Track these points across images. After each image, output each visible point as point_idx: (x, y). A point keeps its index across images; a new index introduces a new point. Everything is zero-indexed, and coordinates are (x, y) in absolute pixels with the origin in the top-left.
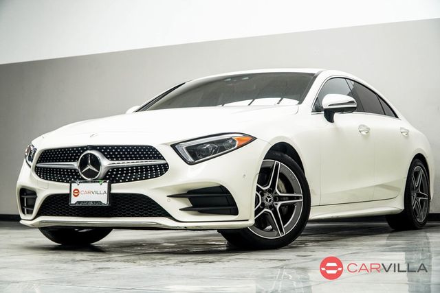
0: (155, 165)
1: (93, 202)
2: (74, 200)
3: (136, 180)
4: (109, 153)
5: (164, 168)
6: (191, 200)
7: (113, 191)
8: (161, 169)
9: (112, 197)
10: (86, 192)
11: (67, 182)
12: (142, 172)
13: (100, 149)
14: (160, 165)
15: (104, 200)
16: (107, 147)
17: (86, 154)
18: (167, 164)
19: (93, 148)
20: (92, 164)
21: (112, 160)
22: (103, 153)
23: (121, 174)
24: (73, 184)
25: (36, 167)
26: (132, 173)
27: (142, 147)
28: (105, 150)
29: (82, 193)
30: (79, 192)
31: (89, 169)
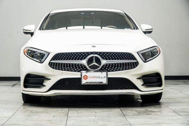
0: (131, 63)
1: (98, 82)
2: (84, 82)
3: (119, 70)
4: (105, 56)
5: (136, 64)
8: (134, 65)
10: (92, 77)
12: (123, 66)
14: (133, 63)
16: (104, 53)
18: (137, 62)
19: (96, 53)
21: (107, 59)
22: (101, 56)
23: (111, 67)
26: (118, 67)
27: (124, 53)
28: (103, 55)
29: (90, 77)
30: (87, 77)
31: (94, 64)
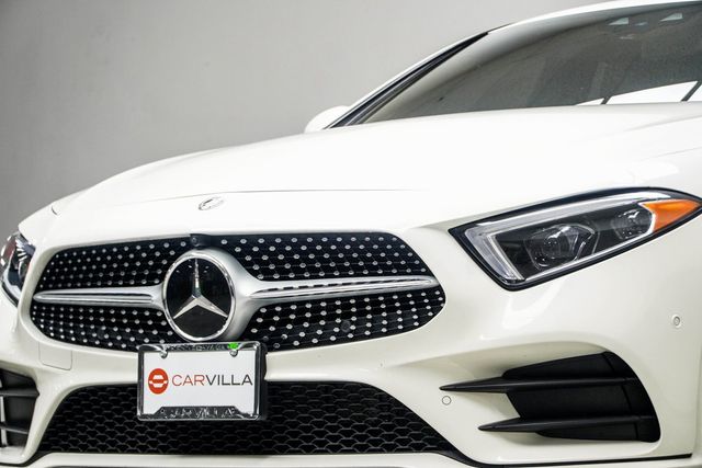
0: (402, 294)
1: (211, 409)
2: (151, 404)
3: (342, 339)
4: (257, 258)
5: (428, 303)
6: (515, 397)
7: (271, 376)
8: (420, 305)
9: (270, 393)
10: (188, 380)
11: (130, 349)
12: (361, 313)
13: (228, 244)
14: (416, 293)
15: (245, 402)
16: (252, 239)
17: (186, 262)
18: (439, 288)
19: (210, 242)
20: (207, 292)
21: (268, 277)
22: (239, 258)
23: (298, 322)
24: (147, 356)
25: (34, 302)
26: (331, 317)
27: (360, 236)
28: (247, 249)
29: (177, 380)
30: (166, 378)
31: (197, 306)
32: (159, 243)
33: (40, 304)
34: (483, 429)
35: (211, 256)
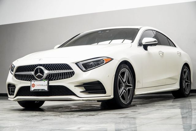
0: (68, 72)
1: (41, 89)
2: (32, 89)
3: (60, 79)
5: (72, 74)
6: (85, 87)
7: (50, 84)
8: (71, 74)
9: (50, 87)
10: (38, 85)
11: (29, 81)
12: (63, 75)
13: (43, 65)
14: (70, 72)
15: (46, 88)
17: (37, 68)
18: (74, 72)
19: (41, 65)
21: (49, 70)
22: (45, 67)
23: (54, 77)
24: (32, 82)
25: (15, 74)
26: (58, 76)
27: (62, 64)
28: (46, 66)
29: (36, 85)
30: (34, 85)
31: (39, 75)
32: (33, 65)
33: (16, 74)
34: (80, 92)
35: (41, 67)
